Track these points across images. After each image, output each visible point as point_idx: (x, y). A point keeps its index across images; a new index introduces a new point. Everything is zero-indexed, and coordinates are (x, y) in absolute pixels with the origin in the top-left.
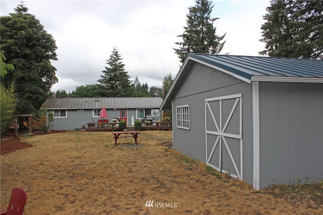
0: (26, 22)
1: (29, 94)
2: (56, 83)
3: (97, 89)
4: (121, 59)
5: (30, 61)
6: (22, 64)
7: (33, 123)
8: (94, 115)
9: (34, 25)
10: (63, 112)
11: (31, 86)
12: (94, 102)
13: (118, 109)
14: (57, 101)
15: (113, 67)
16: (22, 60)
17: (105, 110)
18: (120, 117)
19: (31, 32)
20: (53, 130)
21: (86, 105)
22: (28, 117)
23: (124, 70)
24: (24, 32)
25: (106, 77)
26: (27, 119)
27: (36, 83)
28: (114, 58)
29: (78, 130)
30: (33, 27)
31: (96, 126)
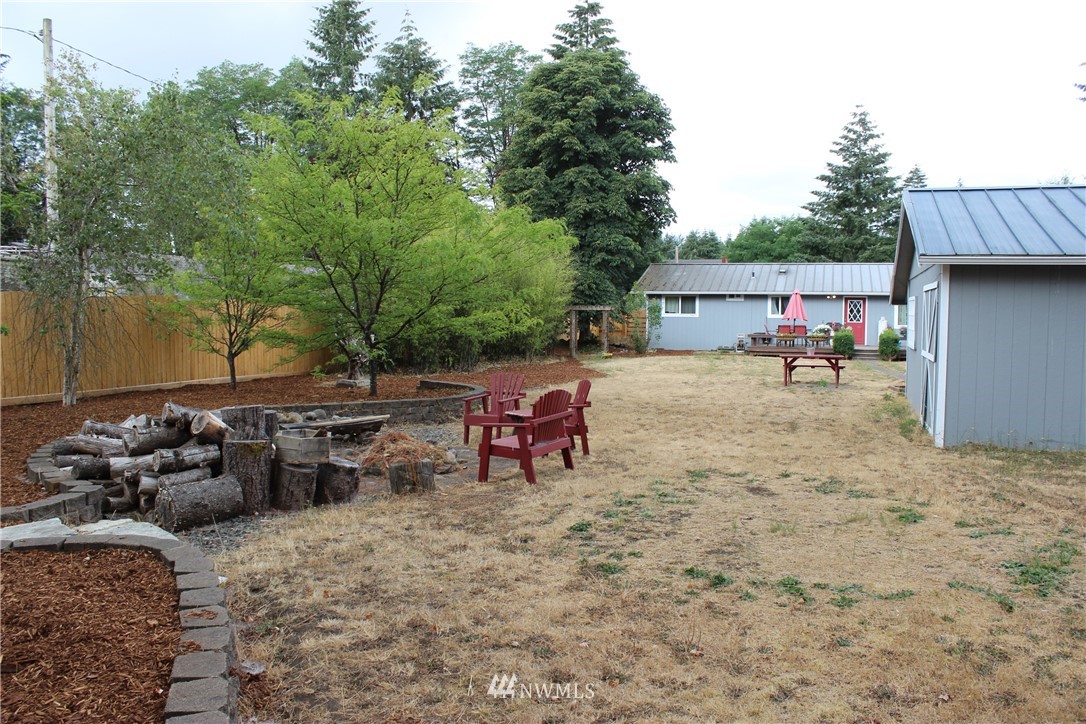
0: (596, 73)
1: (603, 255)
2: (672, 223)
3: (800, 232)
4: (878, 136)
5: (606, 171)
6: (588, 179)
7: (611, 329)
8: (773, 313)
9: (616, 76)
10: (688, 300)
11: (609, 234)
12: (773, 277)
13: (839, 297)
14: (675, 271)
15: (850, 163)
16: (588, 169)
17: (799, 298)
18: (846, 321)
19: (609, 96)
20: (662, 349)
21: (752, 283)
22: (600, 313)
23: (886, 170)
24: (591, 99)
25: (828, 196)
26: (598, 317)
27: (622, 228)
28: (855, 132)
29: (725, 351)
30: (614, 81)
31: (775, 340)
